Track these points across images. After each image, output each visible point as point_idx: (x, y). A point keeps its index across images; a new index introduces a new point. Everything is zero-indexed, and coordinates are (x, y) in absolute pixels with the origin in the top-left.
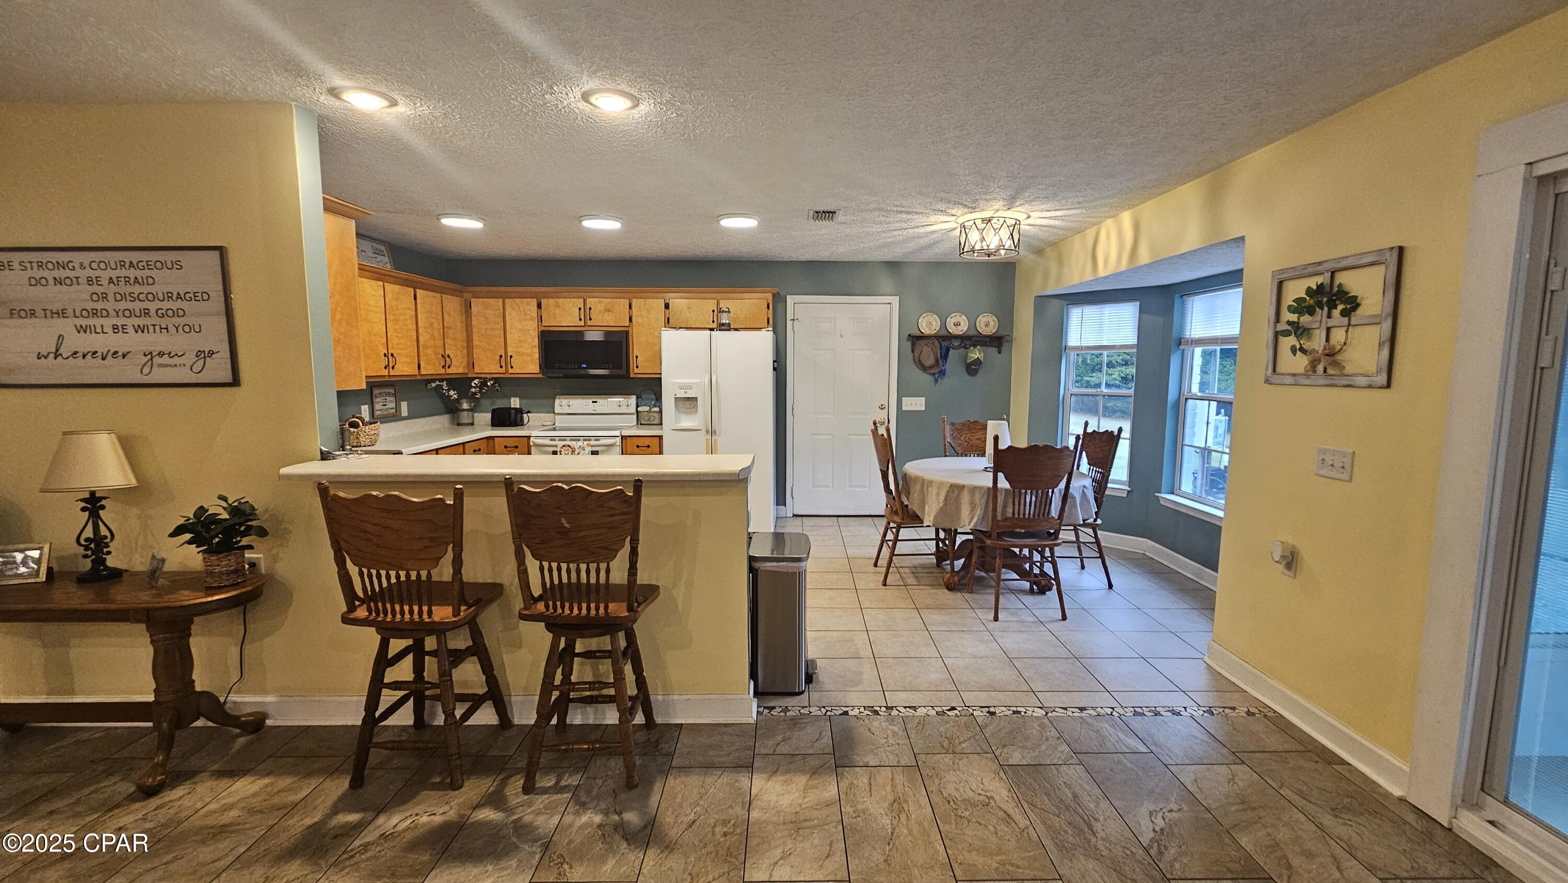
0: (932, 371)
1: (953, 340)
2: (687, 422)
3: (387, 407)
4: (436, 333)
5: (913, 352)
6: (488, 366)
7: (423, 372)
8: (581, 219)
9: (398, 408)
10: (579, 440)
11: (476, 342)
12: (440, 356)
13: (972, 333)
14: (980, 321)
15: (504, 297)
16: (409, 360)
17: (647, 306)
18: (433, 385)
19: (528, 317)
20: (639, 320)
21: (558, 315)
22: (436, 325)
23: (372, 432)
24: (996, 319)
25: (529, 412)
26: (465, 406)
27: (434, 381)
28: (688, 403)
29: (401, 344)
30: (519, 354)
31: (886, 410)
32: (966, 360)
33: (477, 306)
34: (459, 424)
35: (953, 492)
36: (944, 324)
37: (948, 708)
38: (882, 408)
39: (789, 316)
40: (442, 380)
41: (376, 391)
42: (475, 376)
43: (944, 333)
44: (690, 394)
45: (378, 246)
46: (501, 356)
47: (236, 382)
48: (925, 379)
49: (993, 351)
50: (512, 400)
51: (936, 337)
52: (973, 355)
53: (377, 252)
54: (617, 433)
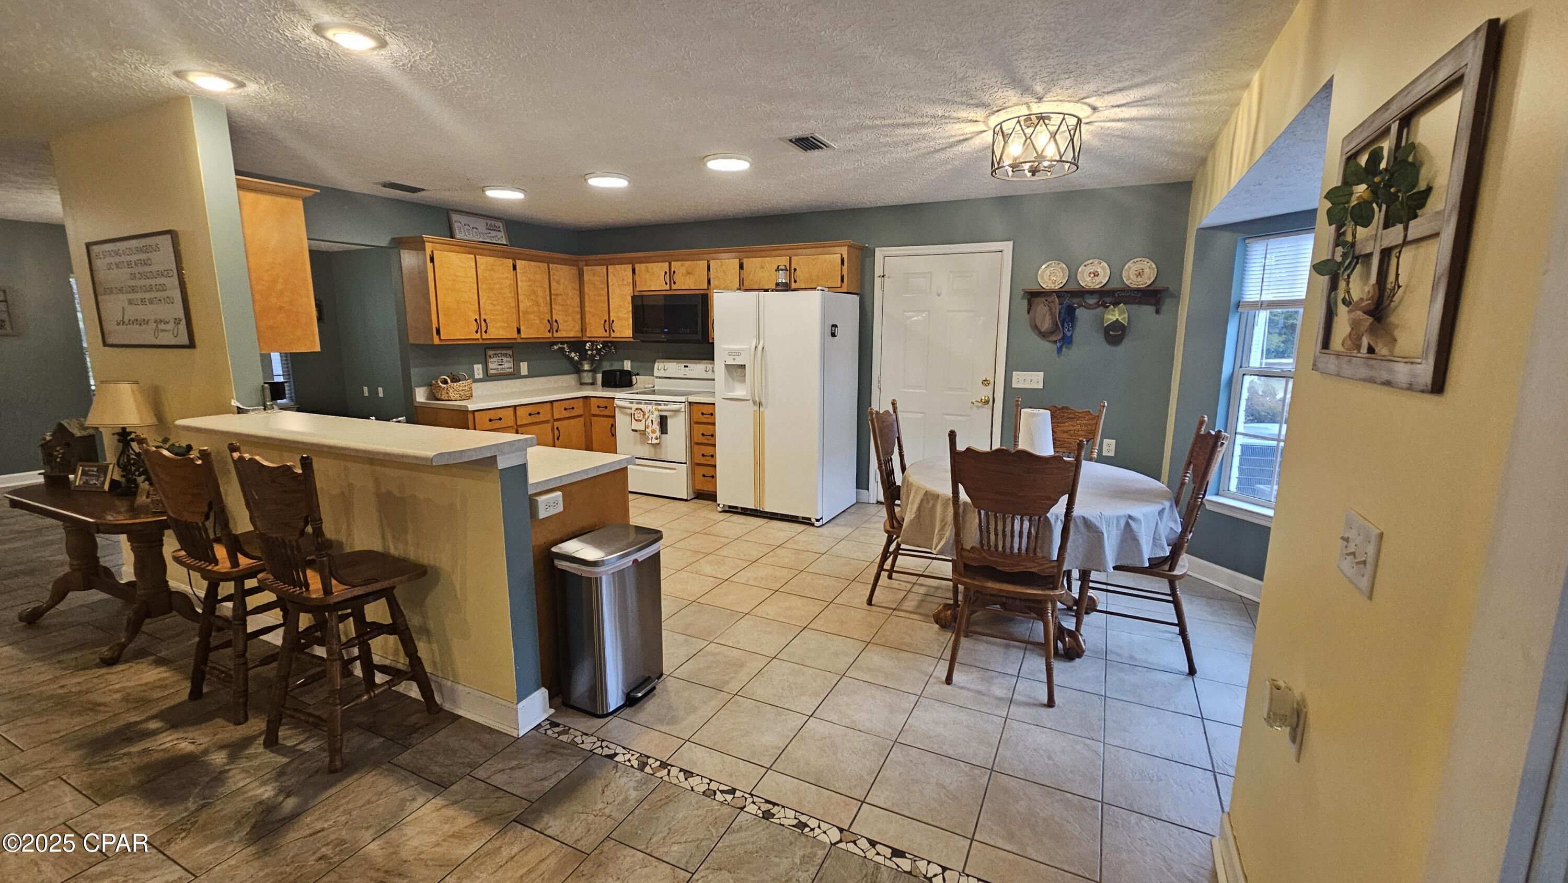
0: (1054, 338)
1: (1087, 296)
2: (740, 391)
3: (503, 366)
4: (541, 300)
5: (1029, 312)
6: (596, 331)
7: (523, 335)
8: (587, 177)
9: (517, 368)
10: (651, 404)
11: (587, 309)
12: (546, 321)
13: (1114, 285)
14: (1130, 268)
15: (607, 263)
16: (506, 325)
17: (724, 267)
18: (556, 347)
19: (625, 282)
20: (716, 283)
21: (648, 280)
22: (540, 293)
23: (461, 389)
24: (1154, 266)
25: (638, 374)
26: (586, 367)
27: (556, 343)
28: (737, 370)
29: (496, 310)
30: (620, 319)
31: (991, 386)
32: (1103, 324)
33: (588, 272)
34: (582, 384)
35: (928, 502)
36: (1072, 276)
37: (726, 788)
38: (985, 382)
39: (878, 271)
40: (562, 343)
41: (490, 353)
42: (588, 339)
43: (1072, 287)
44: (739, 362)
45: (493, 223)
46: (605, 321)
47: (192, 345)
48: (1047, 348)
49: (1148, 310)
50: (625, 362)
51: (1060, 294)
52: (1110, 317)
53: (491, 228)
54: (683, 399)
